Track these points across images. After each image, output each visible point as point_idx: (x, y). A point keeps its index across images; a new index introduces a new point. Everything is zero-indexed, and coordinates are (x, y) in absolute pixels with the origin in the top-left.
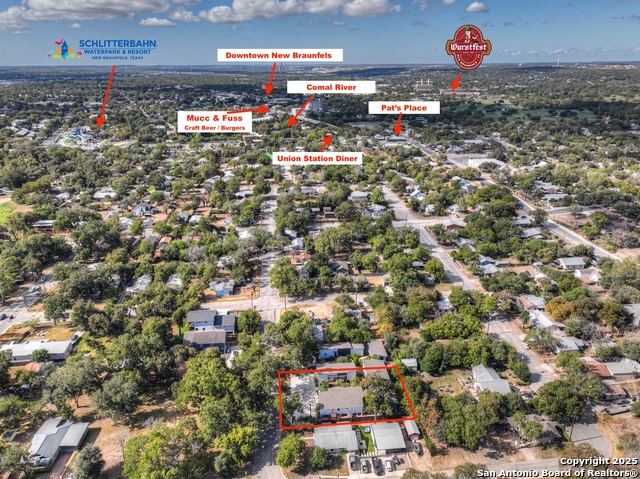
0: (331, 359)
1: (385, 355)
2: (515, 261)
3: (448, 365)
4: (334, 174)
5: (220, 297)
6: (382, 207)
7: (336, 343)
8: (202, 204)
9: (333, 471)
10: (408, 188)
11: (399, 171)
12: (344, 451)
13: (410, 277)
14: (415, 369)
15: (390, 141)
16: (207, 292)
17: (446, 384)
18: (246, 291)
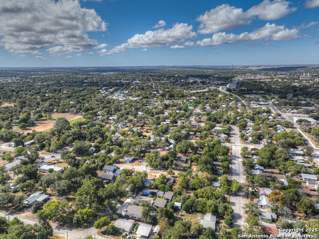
0: (147, 195)
1: (170, 198)
2: (278, 172)
3: (196, 209)
4: (212, 118)
5: (125, 163)
6: (226, 136)
7: (153, 189)
8: (146, 125)
9: (115, 237)
10: (247, 128)
11: (250, 120)
12: (124, 231)
13: (207, 168)
14: (180, 208)
15: (259, 104)
16: (121, 160)
17: (190, 218)
18: (137, 162)
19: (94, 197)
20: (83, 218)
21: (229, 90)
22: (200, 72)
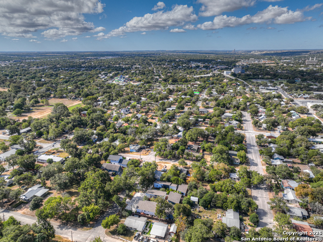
0: (158, 189)
1: (185, 192)
2: (299, 161)
3: (215, 205)
4: (221, 103)
5: (131, 152)
6: (237, 122)
7: (164, 181)
8: (150, 111)
9: (126, 237)
10: (259, 114)
11: (261, 105)
12: (136, 230)
13: (222, 158)
14: (197, 203)
15: (268, 89)
16: (126, 149)
17: (209, 215)
18: (144, 151)
19: (101, 192)
20: (89, 216)
21: (234, 75)
22: (202, 57)
